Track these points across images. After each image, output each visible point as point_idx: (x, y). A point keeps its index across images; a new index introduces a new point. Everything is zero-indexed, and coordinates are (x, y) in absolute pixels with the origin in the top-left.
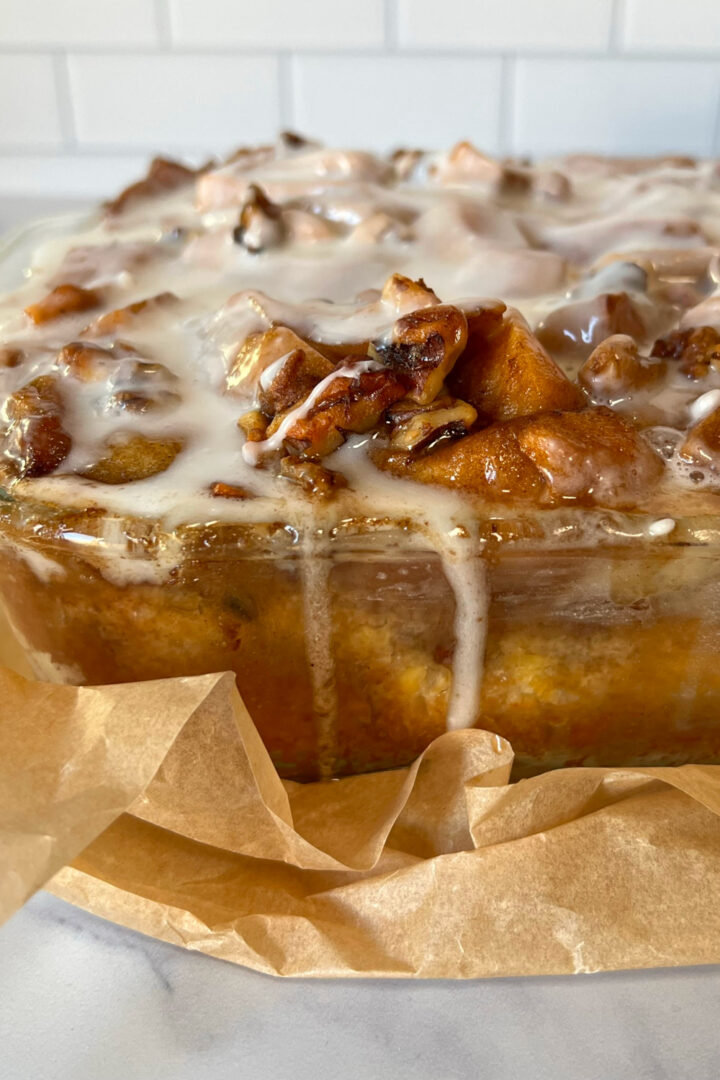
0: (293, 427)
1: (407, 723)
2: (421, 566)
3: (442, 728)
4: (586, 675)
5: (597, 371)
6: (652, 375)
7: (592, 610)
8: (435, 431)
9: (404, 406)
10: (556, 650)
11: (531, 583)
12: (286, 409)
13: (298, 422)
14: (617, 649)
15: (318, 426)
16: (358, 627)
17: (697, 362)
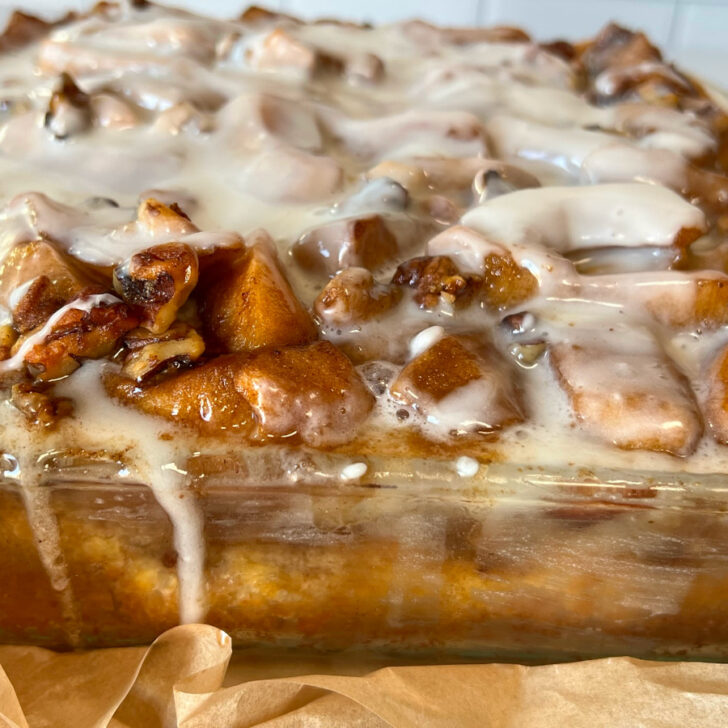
0: (30, 352)
1: (148, 611)
2: (136, 496)
3: (174, 620)
4: (305, 581)
5: (328, 305)
6: (383, 307)
7: (299, 534)
8: (162, 363)
9: (139, 334)
10: (275, 561)
11: (239, 510)
12: (30, 330)
13: (35, 348)
14: (330, 562)
15: (51, 354)
16: (88, 538)
17: (429, 293)
